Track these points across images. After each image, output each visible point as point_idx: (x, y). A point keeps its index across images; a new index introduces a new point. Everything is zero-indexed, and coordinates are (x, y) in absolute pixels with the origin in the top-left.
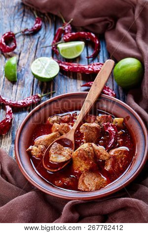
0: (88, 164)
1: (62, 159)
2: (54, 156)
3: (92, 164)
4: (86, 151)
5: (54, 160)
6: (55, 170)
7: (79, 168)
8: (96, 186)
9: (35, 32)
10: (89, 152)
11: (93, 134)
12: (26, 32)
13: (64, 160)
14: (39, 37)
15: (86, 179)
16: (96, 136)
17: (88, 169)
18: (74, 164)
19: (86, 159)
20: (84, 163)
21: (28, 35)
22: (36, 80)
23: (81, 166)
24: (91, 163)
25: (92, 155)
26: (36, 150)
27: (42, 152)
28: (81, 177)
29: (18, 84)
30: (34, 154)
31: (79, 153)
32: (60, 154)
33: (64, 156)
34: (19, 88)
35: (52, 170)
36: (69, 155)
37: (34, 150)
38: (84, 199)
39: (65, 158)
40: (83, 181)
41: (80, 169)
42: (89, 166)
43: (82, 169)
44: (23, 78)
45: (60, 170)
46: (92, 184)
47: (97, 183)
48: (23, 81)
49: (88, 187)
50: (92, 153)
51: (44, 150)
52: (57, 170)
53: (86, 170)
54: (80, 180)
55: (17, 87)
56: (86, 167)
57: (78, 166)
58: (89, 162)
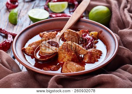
0: (71, 55)
1: (49, 51)
2: (43, 48)
4: (69, 45)
7: (63, 59)
10: (71, 46)
13: (51, 52)
14: (35, 3)
15: (68, 65)
17: (70, 59)
18: (59, 58)
19: (68, 51)
20: (67, 54)
23: (65, 57)
24: (73, 54)
26: (29, 49)
32: (48, 47)
36: (55, 49)
39: (52, 50)
40: (66, 67)
41: (64, 60)
42: (71, 57)
44: (22, 23)
45: (47, 59)
46: (73, 68)
47: (77, 68)
48: (22, 24)
49: (70, 71)
50: (74, 48)
51: (36, 47)
52: (46, 59)
53: (68, 60)
54: (64, 65)
55: (17, 27)
56: (68, 58)
57: (62, 57)
58: (71, 53)
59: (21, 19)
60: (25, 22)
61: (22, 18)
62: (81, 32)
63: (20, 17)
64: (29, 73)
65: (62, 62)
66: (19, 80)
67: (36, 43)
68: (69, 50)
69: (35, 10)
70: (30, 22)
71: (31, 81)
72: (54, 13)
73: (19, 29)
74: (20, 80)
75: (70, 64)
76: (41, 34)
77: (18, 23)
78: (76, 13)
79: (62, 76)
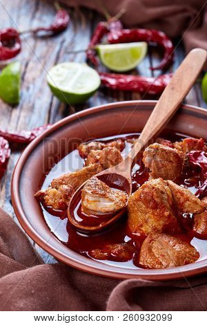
0: (161, 216)
1: (106, 206)
2: (91, 199)
3: (169, 216)
4: (157, 190)
5: (91, 206)
6: (93, 228)
7: (142, 226)
8: (178, 258)
9: (57, 31)
10: (162, 192)
11: (169, 166)
12: (41, 33)
13: (112, 209)
14: (63, 42)
15: (155, 245)
16: (176, 173)
17: (160, 228)
18: (130, 221)
19: (155, 207)
20: (153, 214)
21: (44, 38)
22: (55, 100)
23: (146, 222)
24: (167, 213)
25: (168, 200)
26: (54, 194)
27: (66, 197)
28: (146, 240)
29: (21, 108)
30: (51, 201)
31: (143, 192)
32: (104, 196)
33: (111, 200)
34: (23, 114)
35: (86, 228)
36: (121, 200)
37: (51, 195)
38: (154, 278)
39: (113, 203)
40: (150, 250)
41: (143, 229)
42: (162, 222)
43: (147, 228)
44: (32, 99)
45: (102, 228)
46: (168, 255)
47: (179, 253)
48: (31, 105)
49: (161, 260)
50: (168, 196)
51: (71, 192)
52: (97, 228)
53: (155, 229)
54: (143, 246)
55: (20, 112)
56: (155, 224)
57: (139, 222)
58: (163, 213)
59: (28, 89)
60: (39, 98)
61: (31, 86)
62: (187, 145)
63: (25, 84)
64: (57, 270)
65: (138, 234)
66: (31, 290)
67: (71, 177)
68: (157, 204)
69: (63, 67)
70: (52, 99)
71: (62, 290)
72: (111, 72)
73: (25, 117)
74: (33, 292)
75: (160, 242)
76: (84, 147)
77: (21, 102)
78: (173, 89)
79: (140, 282)
